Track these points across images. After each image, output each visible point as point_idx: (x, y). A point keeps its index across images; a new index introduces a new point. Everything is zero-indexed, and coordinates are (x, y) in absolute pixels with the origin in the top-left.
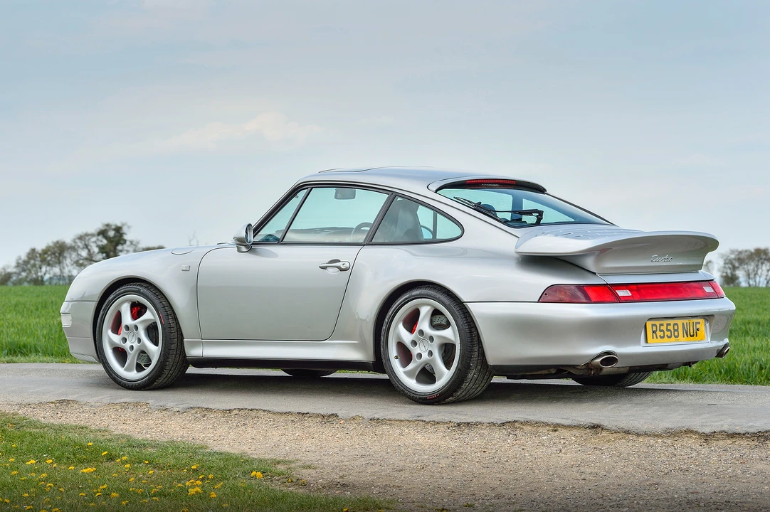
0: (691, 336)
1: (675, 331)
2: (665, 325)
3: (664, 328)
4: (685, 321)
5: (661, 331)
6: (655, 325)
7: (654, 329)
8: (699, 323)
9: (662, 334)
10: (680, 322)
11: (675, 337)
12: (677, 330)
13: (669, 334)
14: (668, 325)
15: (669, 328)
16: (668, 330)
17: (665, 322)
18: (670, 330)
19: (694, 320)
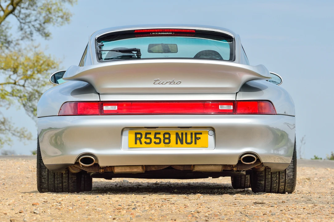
0: (187, 144)
1: (165, 138)
2: (153, 134)
3: (151, 136)
4: (180, 131)
5: (146, 138)
6: (140, 133)
7: (139, 137)
8: (201, 134)
9: (148, 141)
10: (173, 132)
11: (165, 143)
12: (169, 138)
13: (158, 141)
14: (157, 133)
15: (157, 136)
16: (155, 138)
17: (153, 132)
18: (159, 138)
19: (194, 131)
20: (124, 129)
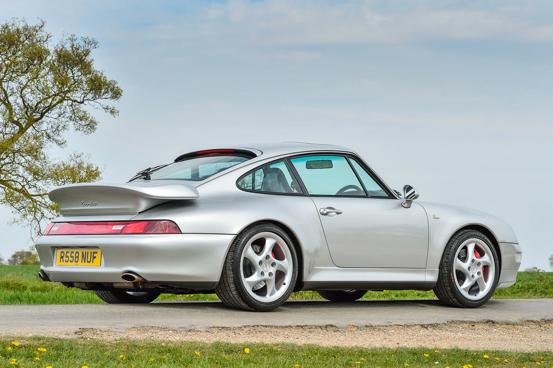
0: (88, 262)
1: (76, 257)
2: (70, 253)
3: (69, 255)
4: (84, 250)
5: (66, 257)
6: (63, 252)
7: (62, 255)
8: (96, 253)
9: (67, 259)
10: (80, 251)
11: (76, 262)
12: (78, 257)
13: (71, 259)
14: (72, 252)
15: (72, 255)
16: (71, 257)
17: (70, 251)
18: (73, 257)
19: (93, 250)
20: (55, 248)
